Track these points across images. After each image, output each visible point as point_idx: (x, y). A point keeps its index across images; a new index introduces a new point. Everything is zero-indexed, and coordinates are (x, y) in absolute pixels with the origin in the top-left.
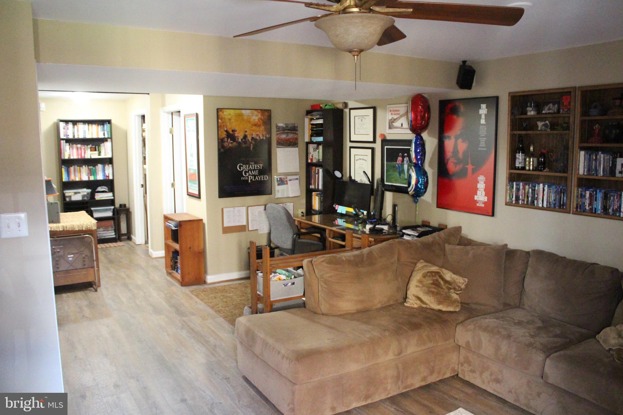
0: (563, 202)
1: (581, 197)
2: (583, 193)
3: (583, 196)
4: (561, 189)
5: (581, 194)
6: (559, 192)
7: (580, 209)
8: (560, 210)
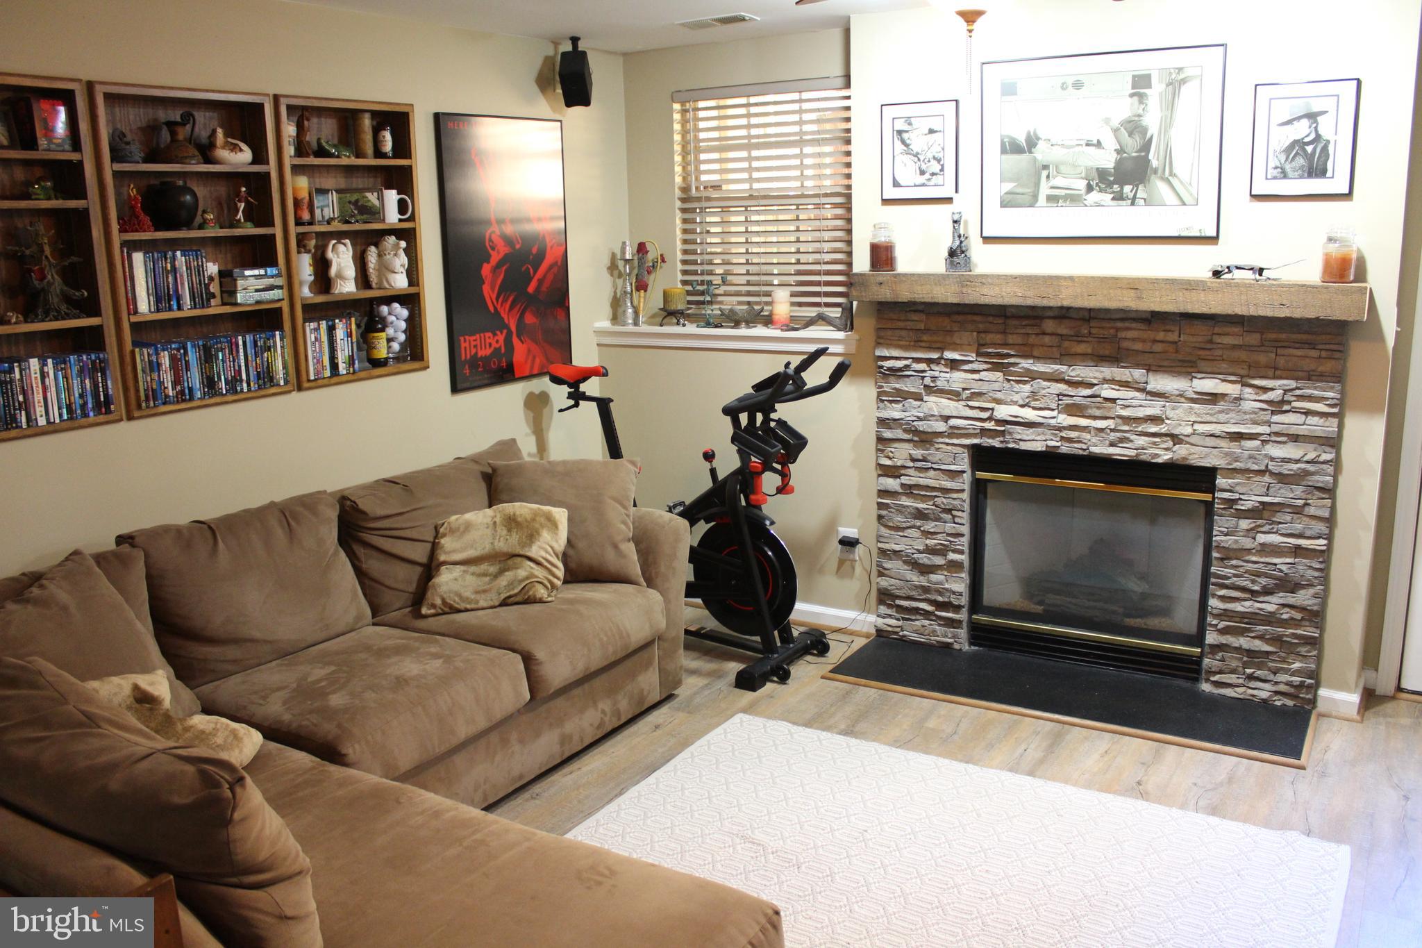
0: (106, 395)
1: (152, 370)
2: (154, 358)
3: (155, 367)
4: (93, 362)
5: (150, 362)
6: (89, 369)
7: (155, 399)
8: (102, 418)
